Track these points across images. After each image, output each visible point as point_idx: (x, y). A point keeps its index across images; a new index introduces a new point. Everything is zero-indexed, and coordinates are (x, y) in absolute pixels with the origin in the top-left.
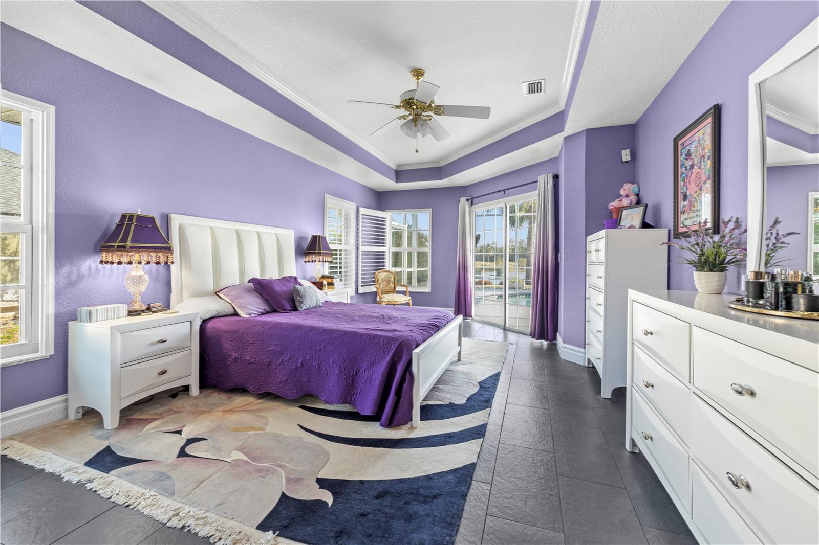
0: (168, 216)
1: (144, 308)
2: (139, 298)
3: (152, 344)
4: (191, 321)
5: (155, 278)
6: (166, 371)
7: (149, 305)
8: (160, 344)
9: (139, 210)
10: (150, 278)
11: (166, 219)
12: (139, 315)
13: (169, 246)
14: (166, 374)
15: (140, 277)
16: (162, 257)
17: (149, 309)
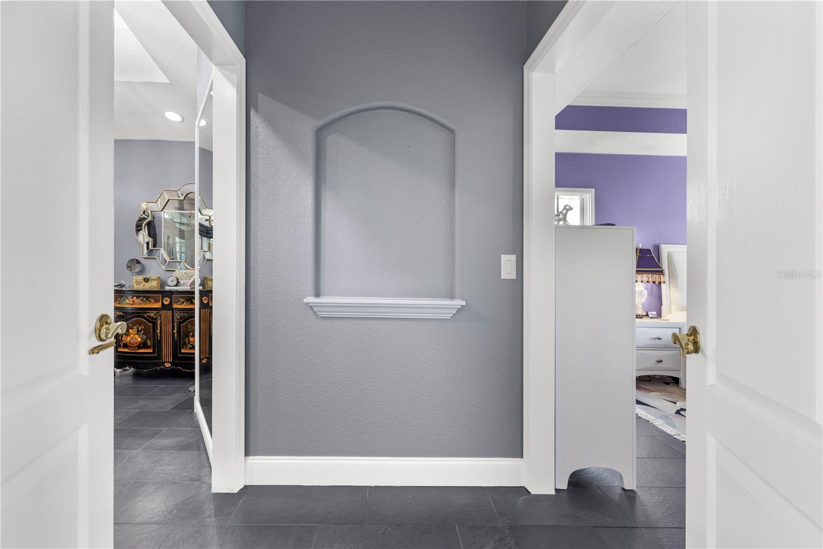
0: (658, 246)
1: (645, 314)
2: (641, 307)
3: (652, 339)
4: (680, 328)
5: (651, 294)
6: (661, 361)
7: (647, 312)
8: (657, 340)
9: (640, 245)
10: (648, 292)
11: (657, 248)
12: (642, 318)
13: (661, 269)
14: (662, 363)
15: (642, 291)
16: (656, 278)
17: (647, 315)
